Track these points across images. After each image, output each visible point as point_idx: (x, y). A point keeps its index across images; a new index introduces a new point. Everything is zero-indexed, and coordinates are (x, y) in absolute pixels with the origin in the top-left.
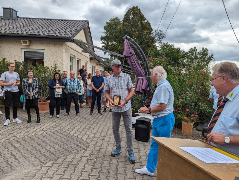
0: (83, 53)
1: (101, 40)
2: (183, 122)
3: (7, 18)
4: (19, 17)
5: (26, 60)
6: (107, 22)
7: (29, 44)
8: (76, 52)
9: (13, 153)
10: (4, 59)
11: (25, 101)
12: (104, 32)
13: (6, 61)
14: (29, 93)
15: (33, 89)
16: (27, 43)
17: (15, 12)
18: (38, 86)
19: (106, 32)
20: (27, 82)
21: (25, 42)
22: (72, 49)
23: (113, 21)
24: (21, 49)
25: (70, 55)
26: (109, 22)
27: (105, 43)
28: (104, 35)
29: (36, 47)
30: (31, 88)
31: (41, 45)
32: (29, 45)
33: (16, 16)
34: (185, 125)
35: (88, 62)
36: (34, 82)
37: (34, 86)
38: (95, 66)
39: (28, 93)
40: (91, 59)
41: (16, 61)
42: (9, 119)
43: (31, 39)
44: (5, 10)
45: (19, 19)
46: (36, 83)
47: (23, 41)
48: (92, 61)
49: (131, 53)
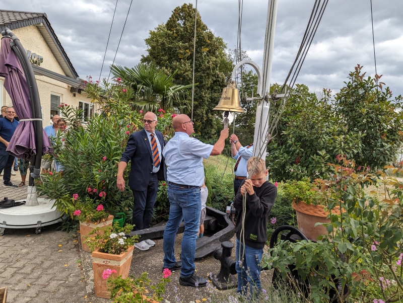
2: (81, 223)
49: (7, 65)
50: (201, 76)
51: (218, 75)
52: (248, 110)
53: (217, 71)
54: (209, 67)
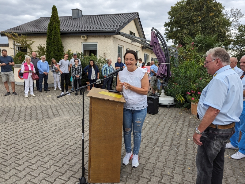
0: (133, 43)
1: (165, 27)
2: (192, 103)
3: (75, 17)
4: (84, 15)
5: (85, 51)
6: (172, 7)
7: (87, 38)
8: (125, 42)
9: (63, 109)
10: (69, 51)
11: (73, 81)
12: (168, 17)
13: (70, 52)
14: (76, 75)
15: (78, 72)
16: (84, 38)
17: (81, 11)
18: (81, 71)
19: (170, 17)
20: (74, 67)
21: (84, 37)
22: (121, 40)
23: (179, 5)
24: (82, 42)
25: (118, 46)
26: (174, 7)
27: (168, 30)
28: (169, 21)
29: (92, 41)
30: (77, 71)
31: (95, 38)
32: (86, 40)
33: (81, 15)
34: (194, 105)
35: (139, 51)
36: (79, 67)
37: (79, 70)
38: (149, 54)
39: (74, 75)
40: (143, 48)
41: (77, 52)
42: (64, 92)
43: (88, 34)
44: (74, 11)
45: (83, 17)
46: (80, 67)
47: (82, 36)
48: (144, 49)
49: (155, 43)
50: (208, 32)
51: (221, 30)
52: (240, 52)
53: (220, 28)
54: (215, 26)
